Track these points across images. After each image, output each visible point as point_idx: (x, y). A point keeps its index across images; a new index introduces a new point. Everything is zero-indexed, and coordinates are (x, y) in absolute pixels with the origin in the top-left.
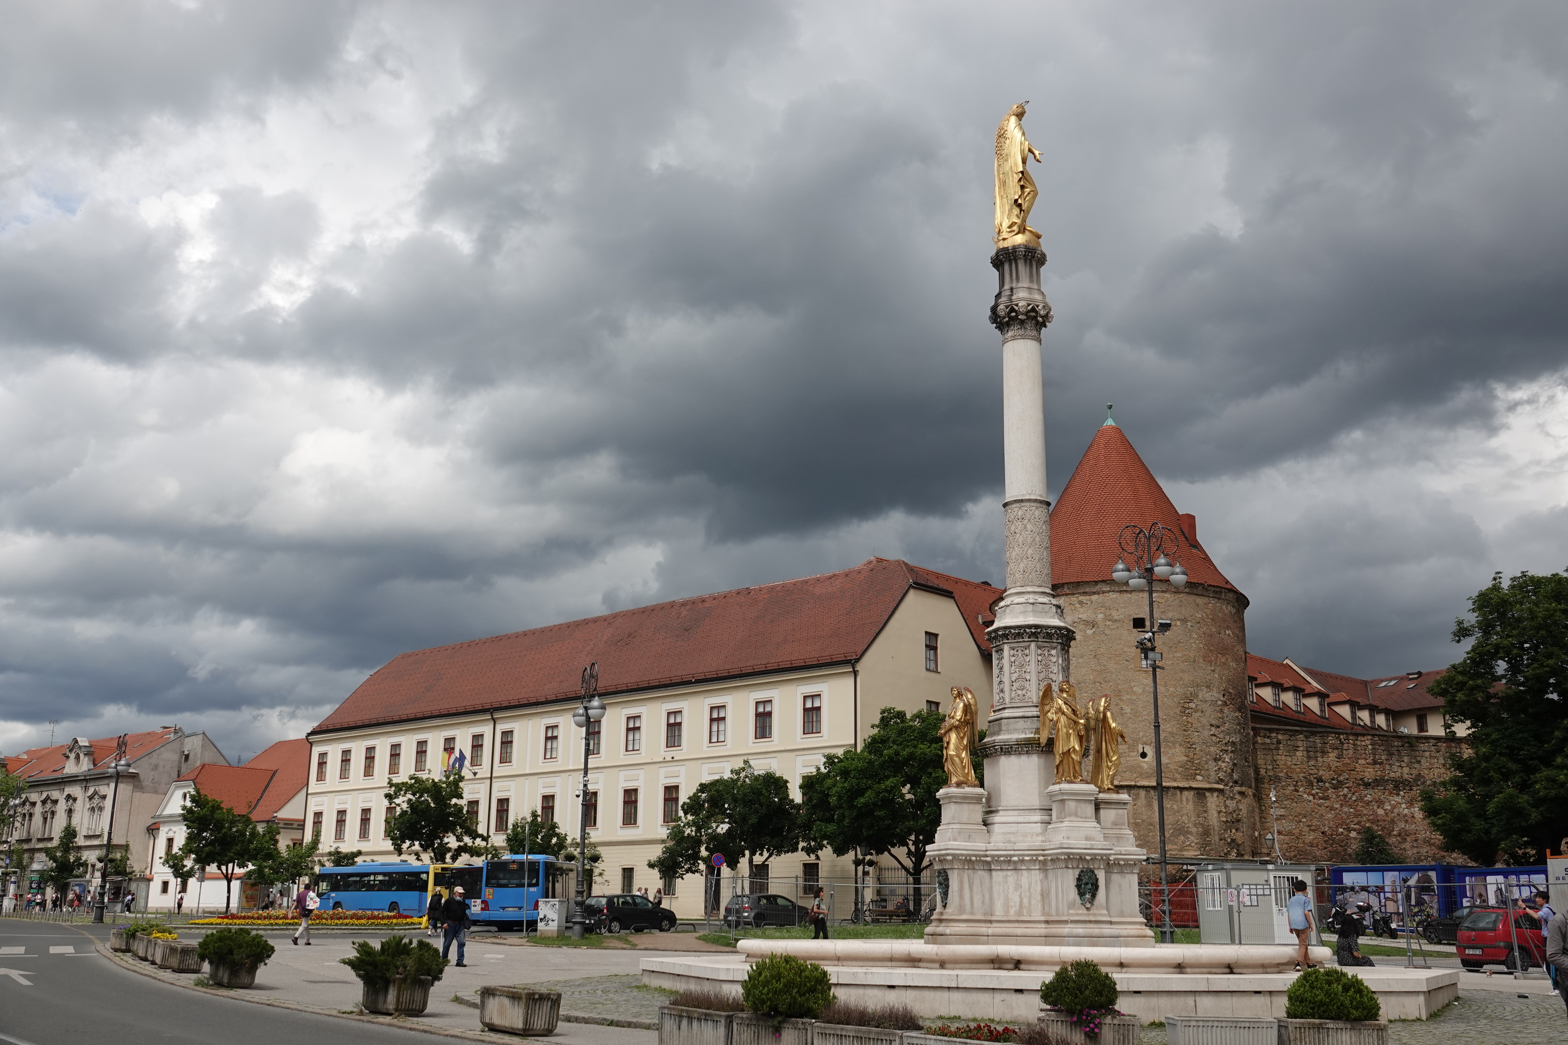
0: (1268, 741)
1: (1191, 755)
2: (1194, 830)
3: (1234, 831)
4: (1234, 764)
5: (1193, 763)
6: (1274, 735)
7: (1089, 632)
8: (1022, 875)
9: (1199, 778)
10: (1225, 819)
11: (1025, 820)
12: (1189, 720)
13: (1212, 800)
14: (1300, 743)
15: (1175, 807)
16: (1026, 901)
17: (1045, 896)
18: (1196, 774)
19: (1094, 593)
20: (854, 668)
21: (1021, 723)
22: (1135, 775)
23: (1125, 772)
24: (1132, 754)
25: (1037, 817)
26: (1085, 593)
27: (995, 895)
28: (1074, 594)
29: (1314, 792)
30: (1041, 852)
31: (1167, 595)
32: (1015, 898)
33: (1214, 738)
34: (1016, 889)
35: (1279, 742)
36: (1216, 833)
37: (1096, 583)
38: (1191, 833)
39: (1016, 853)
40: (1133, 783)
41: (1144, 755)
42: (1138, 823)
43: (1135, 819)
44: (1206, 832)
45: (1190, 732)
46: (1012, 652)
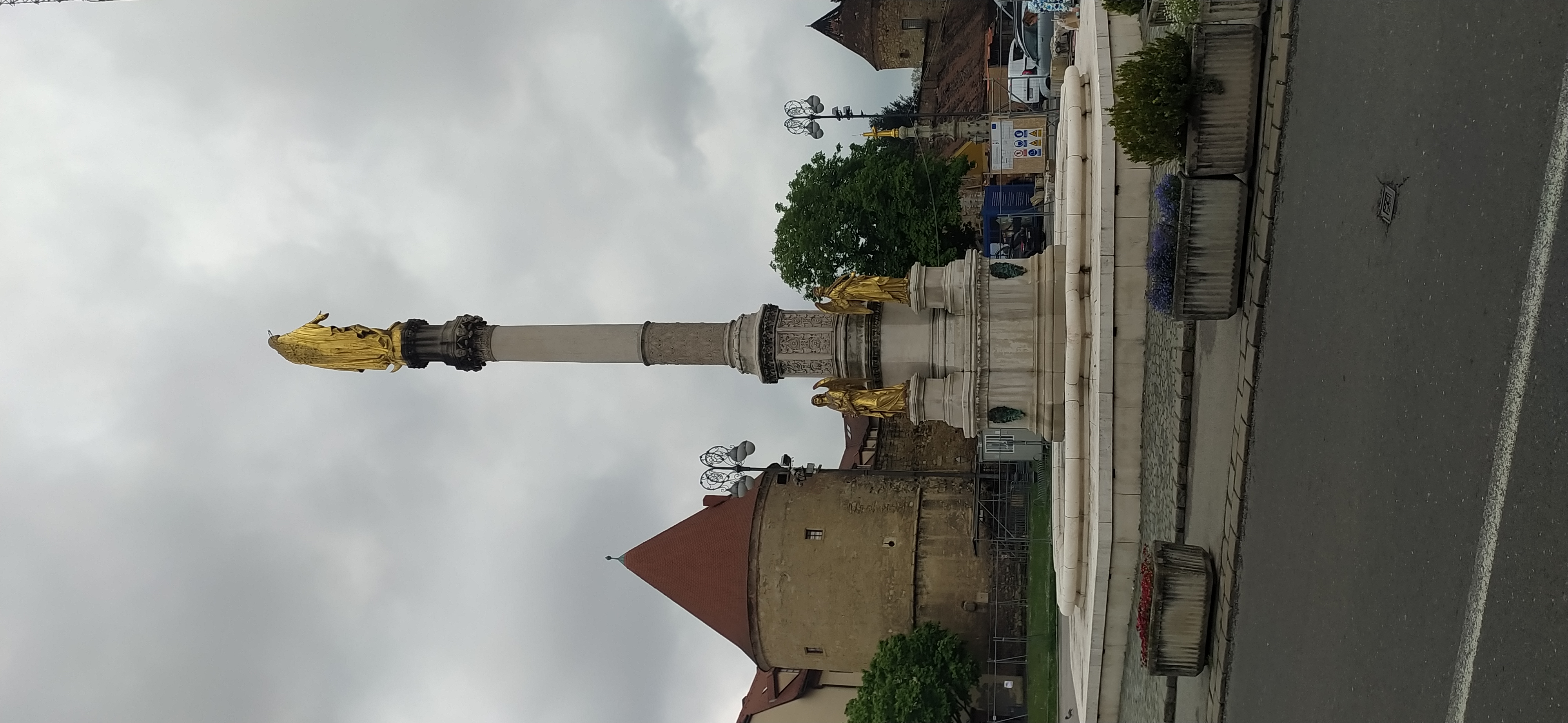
0: (885, 463)
1: (893, 508)
2: (952, 511)
3: (953, 484)
4: (902, 480)
5: (899, 508)
6: (881, 458)
7: (789, 579)
8: (994, 339)
9: (911, 504)
10: (944, 489)
11: (943, 336)
12: (865, 507)
13: (929, 496)
14: (888, 442)
15: (933, 523)
16: (1019, 336)
17: (1014, 316)
18: (909, 506)
19: (758, 572)
21: (852, 342)
22: (907, 552)
23: (904, 560)
24: (890, 553)
25: (941, 323)
26: (757, 580)
27: (1013, 366)
28: (757, 589)
29: (925, 435)
30: (973, 316)
31: (765, 516)
32: (1015, 347)
33: (881, 491)
34: (1008, 345)
35: (886, 455)
36: (955, 496)
37: (749, 570)
38: (954, 514)
39: (973, 341)
40: (914, 554)
41: (891, 544)
42: (945, 552)
43: (942, 555)
44: (955, 503)
45: (875, 508)
46: (784, 351)
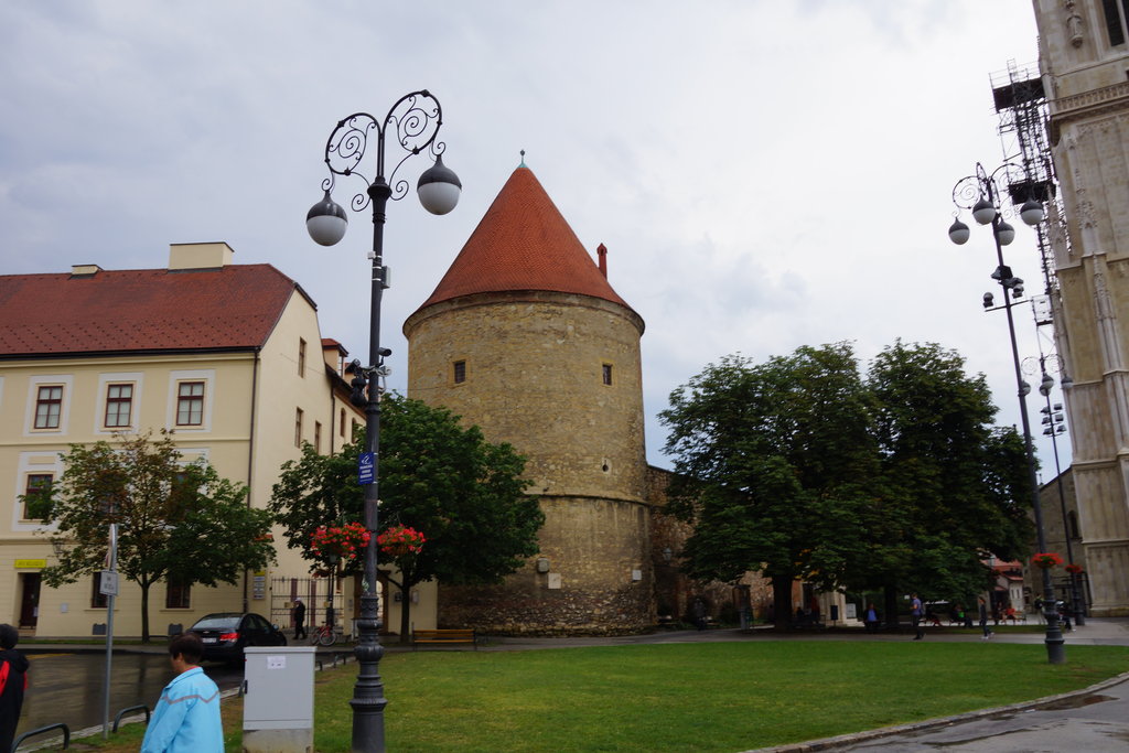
5: (635, 479)
7: (560, 342)
9: (639, 493)
12: (634, 438)
13: (645, 514)
18: (637, 490)
19: (565, 305)
20: (256, 355)
22: (599, 487)
24: (596, 466)
26: (556, 303)
28: (544, 302)
40: (598, 495)
41: (605, 468)
42: (602, 534)
43: (600, 530)
44: (643, 546)
45: (634, 450)
